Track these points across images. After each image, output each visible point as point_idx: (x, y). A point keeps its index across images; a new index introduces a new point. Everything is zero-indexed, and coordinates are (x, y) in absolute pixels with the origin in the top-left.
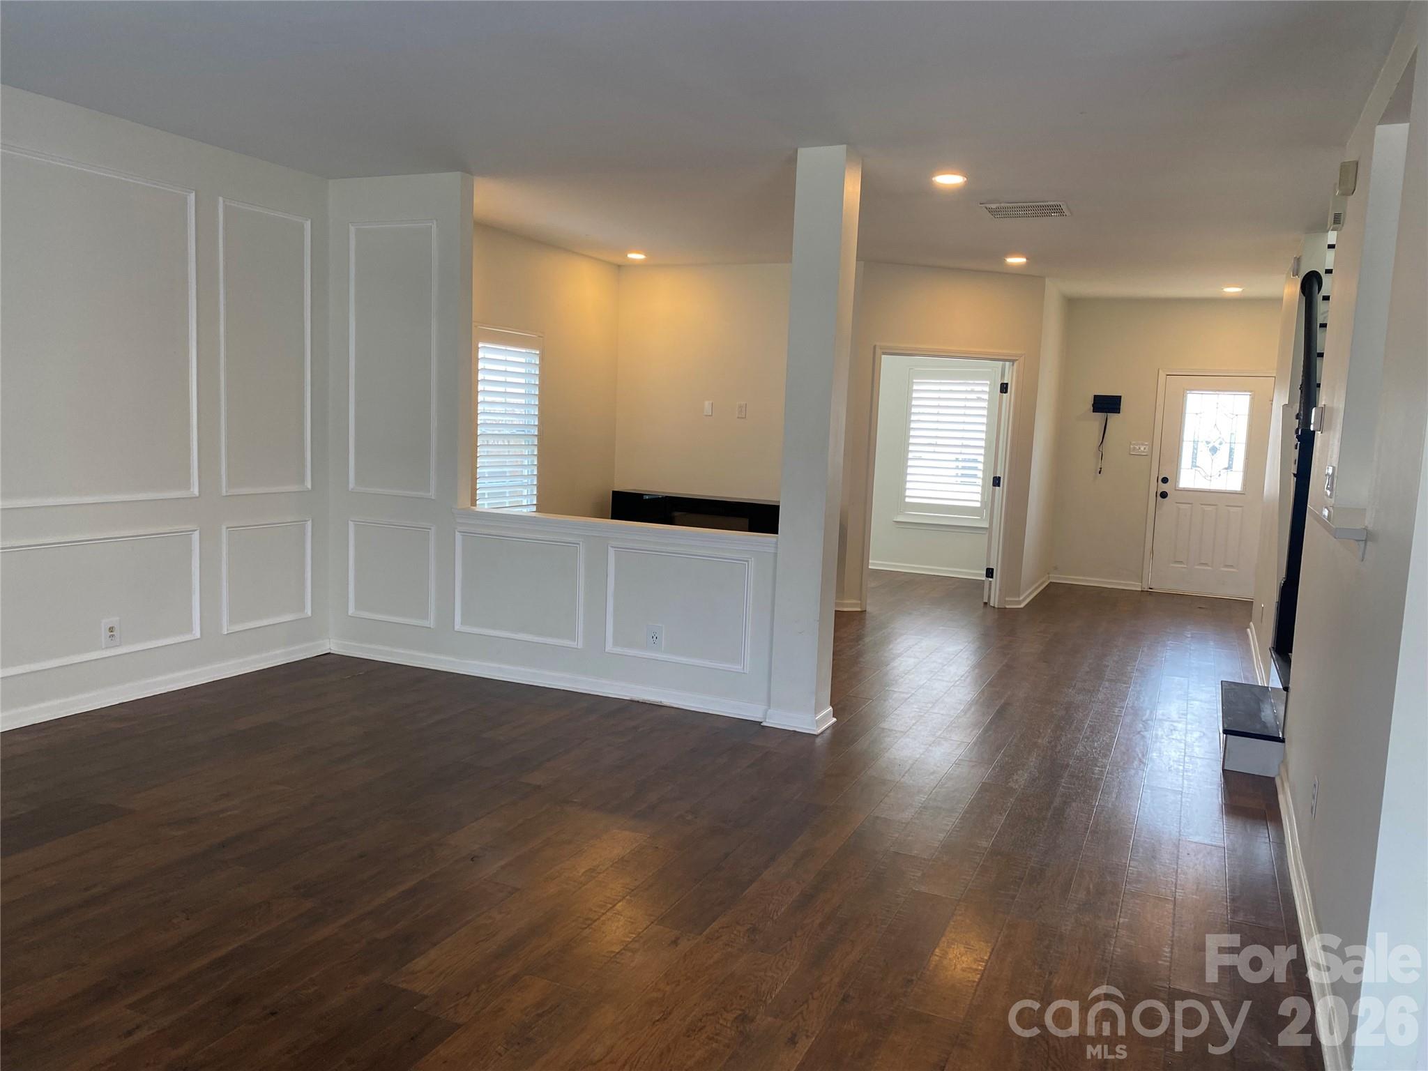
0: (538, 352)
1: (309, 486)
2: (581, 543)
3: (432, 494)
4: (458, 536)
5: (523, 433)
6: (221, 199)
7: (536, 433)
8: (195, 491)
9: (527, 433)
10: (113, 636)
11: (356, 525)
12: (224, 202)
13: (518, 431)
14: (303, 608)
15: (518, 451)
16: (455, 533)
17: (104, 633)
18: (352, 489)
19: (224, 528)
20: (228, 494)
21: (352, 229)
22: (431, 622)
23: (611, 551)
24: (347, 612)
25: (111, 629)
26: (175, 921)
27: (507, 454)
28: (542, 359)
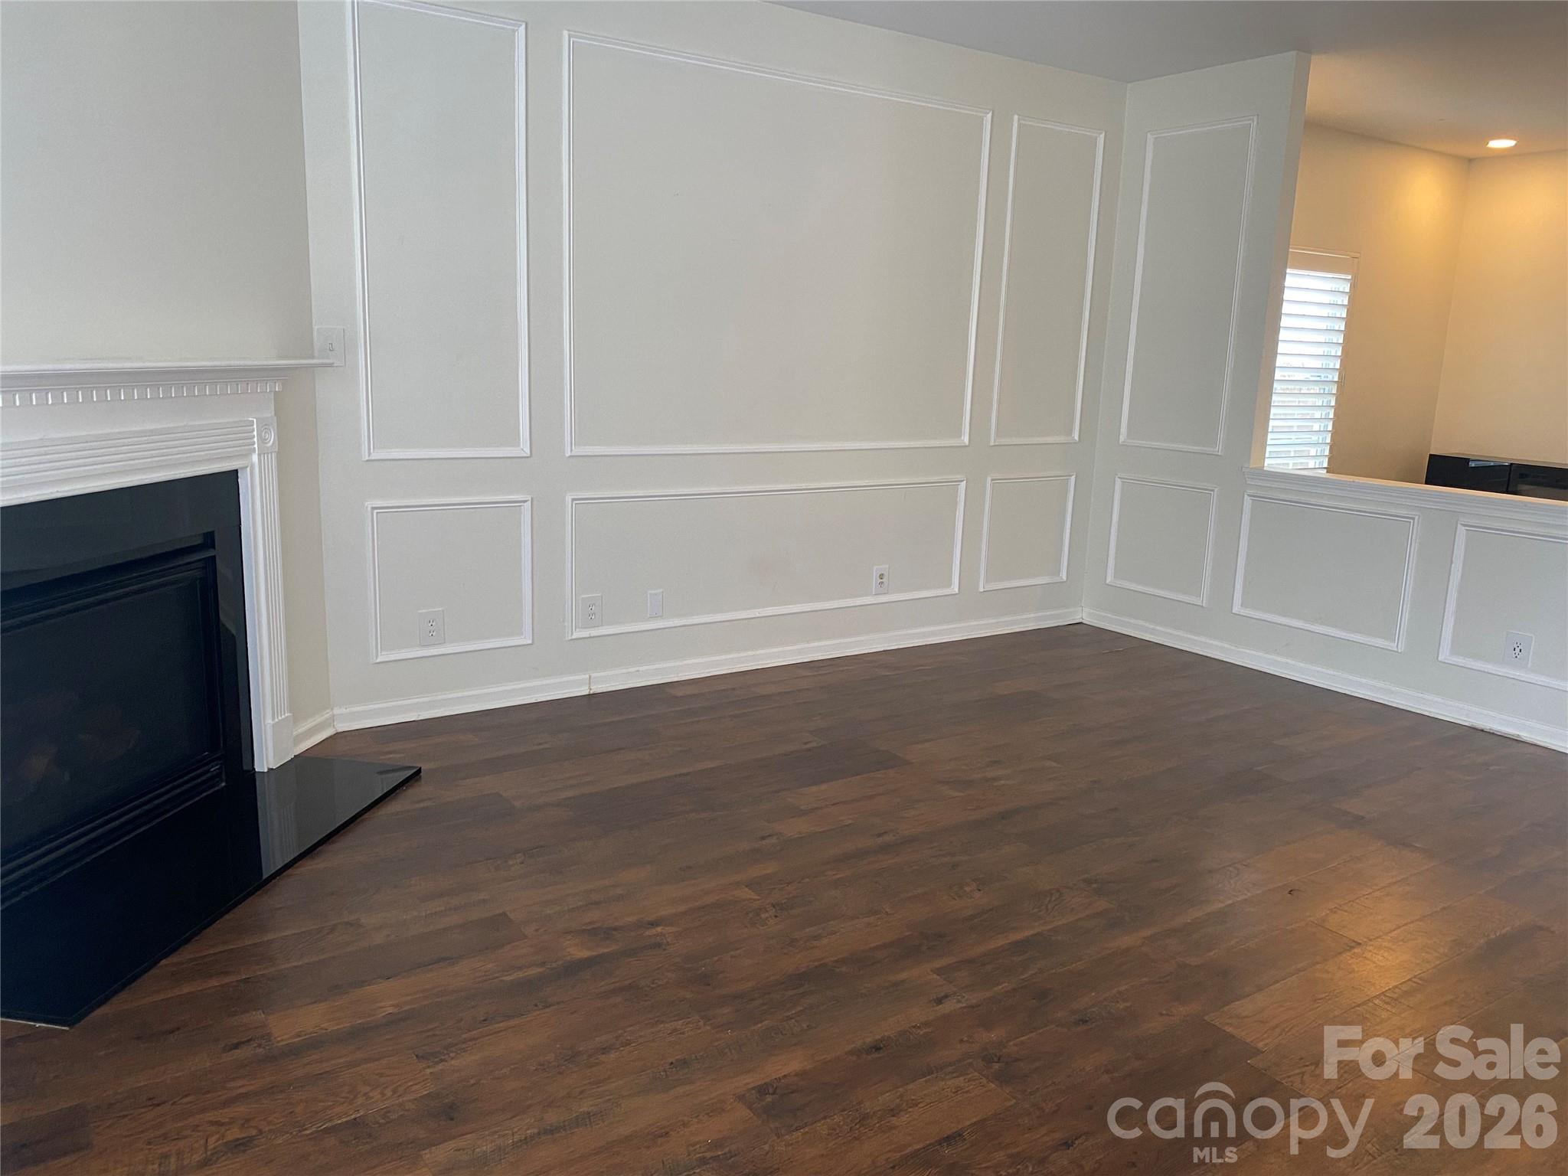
0: (1350, 277)
1: (1077, 438)
2: (1417, 518)
3: (1219, 449)
4: (1248, 501)
5: (1318, 379)
6: (1016, 117)
7: (1336, 379)
8: (966, 439)
9: (1323, 379)
10: (882, 583)
11: (1123, 482)
12: (1019, 120)
13: (1312, 376)
14: (1058, 572)
15: (1310, 401)
16: (1244, 497)
17: (875, 580)
18: (1124, 442)
19: (989, 479)
20: (997, 444)
21: (1150, 138)
22: (1203, 600)
23: (1461, 531)
24: (1106, 579)
25: (881, 576)
26: (967, 889)
27: (1297, 404)
28: (1353, 287)
